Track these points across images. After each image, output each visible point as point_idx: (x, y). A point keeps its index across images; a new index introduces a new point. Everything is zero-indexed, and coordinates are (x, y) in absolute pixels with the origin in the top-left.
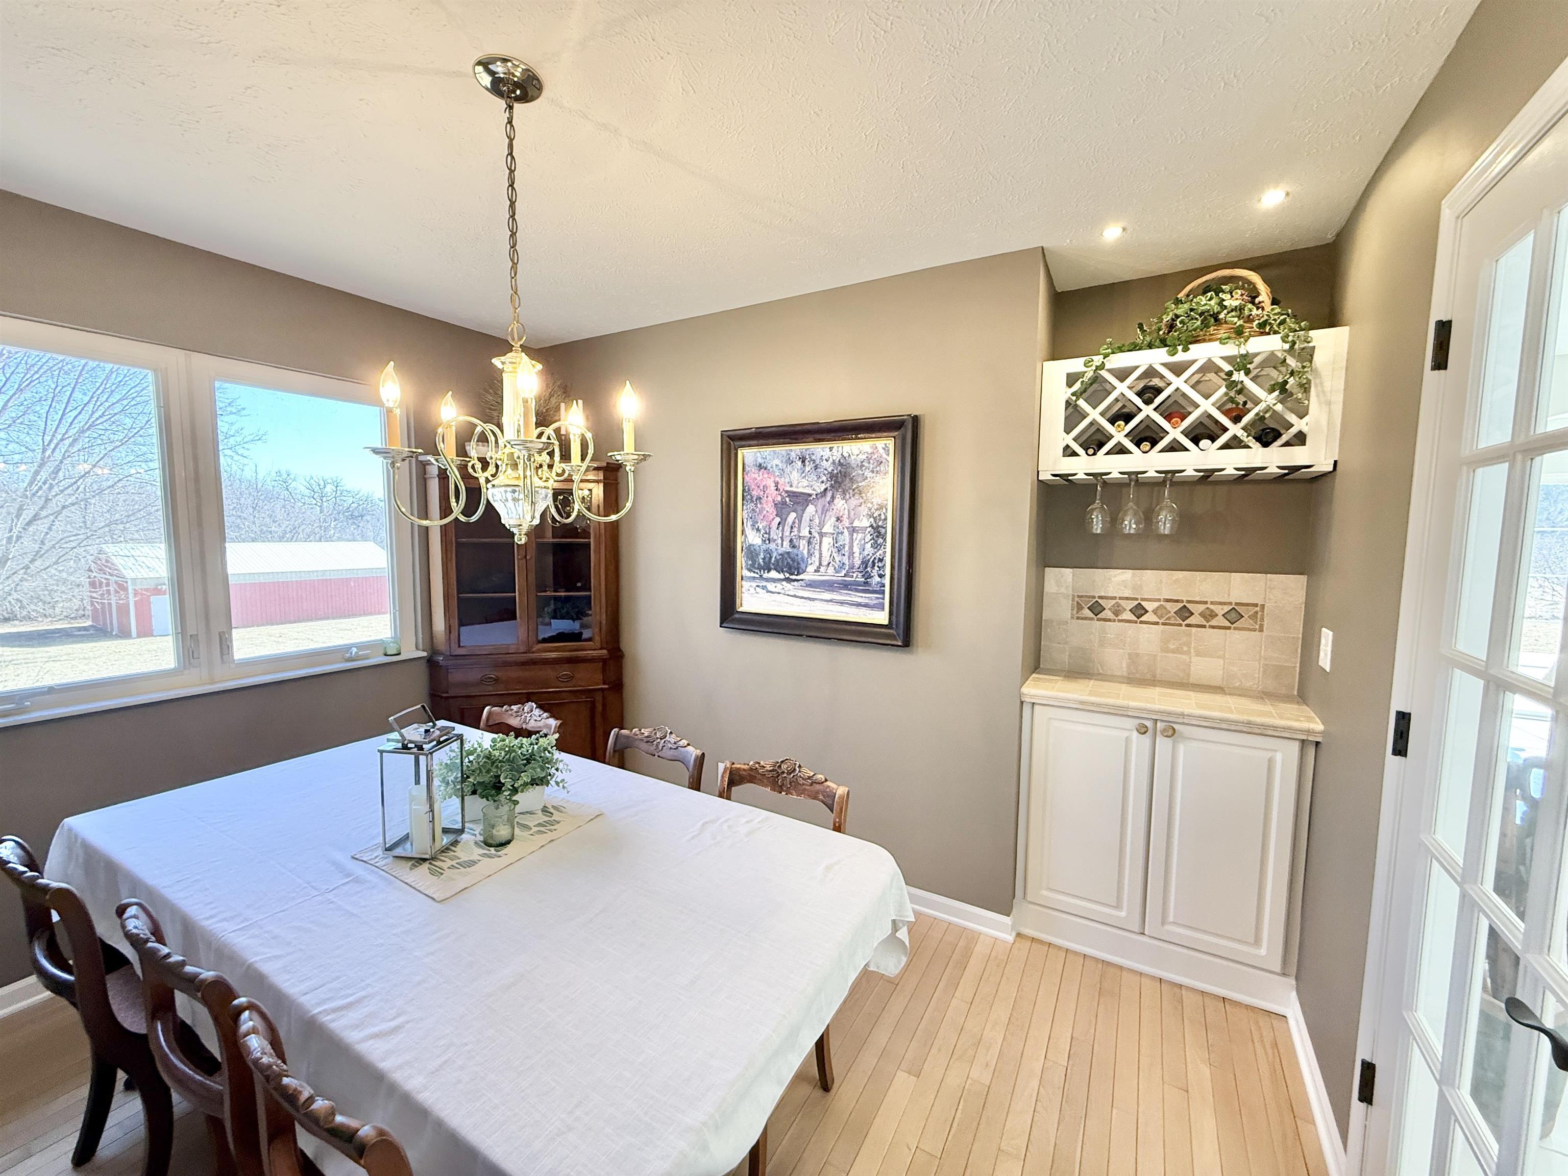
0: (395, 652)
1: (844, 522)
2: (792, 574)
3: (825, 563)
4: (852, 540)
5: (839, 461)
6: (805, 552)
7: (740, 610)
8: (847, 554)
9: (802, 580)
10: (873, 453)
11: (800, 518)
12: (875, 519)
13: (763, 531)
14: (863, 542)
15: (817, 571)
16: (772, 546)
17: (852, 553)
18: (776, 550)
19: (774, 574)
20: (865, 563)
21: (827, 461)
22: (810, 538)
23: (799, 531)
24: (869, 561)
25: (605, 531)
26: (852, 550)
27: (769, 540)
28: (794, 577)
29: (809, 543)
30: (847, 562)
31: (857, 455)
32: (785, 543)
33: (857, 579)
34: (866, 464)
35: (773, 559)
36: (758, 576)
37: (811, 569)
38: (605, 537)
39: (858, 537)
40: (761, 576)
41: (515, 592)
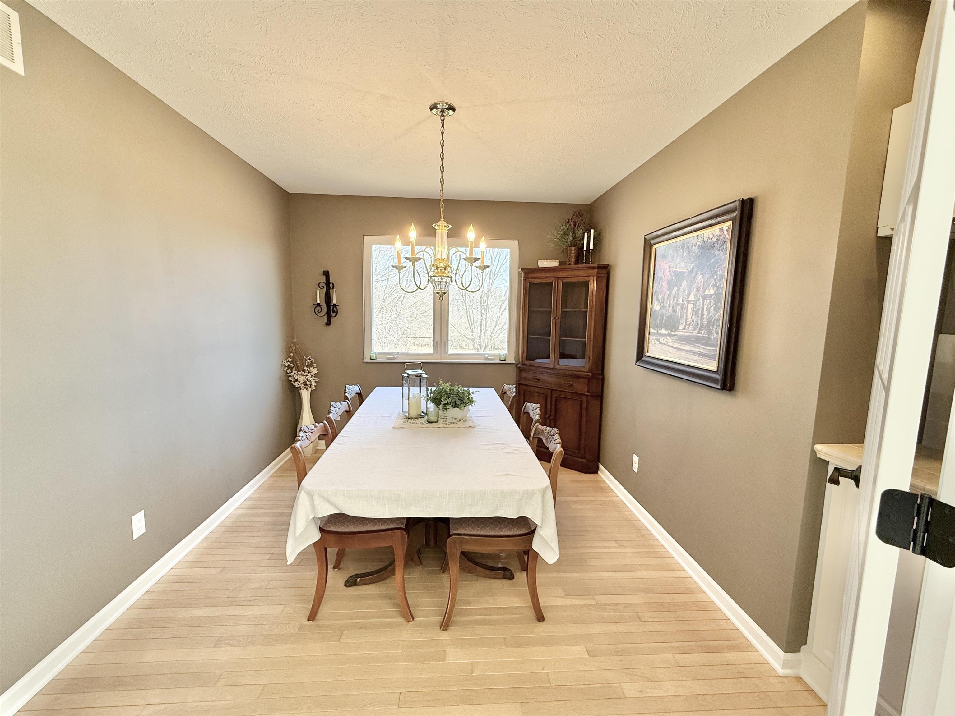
0: (504, 360)
1: (700, 292)
2: (672, 331)
3: (688, 323)
4: (703, 304)
5: (702, 245)
6: (679, 315)
7: (647, 354)
8: (700, 316)
9: (676, 335)
10: (721, 235)
11: (678, 290)
12: (717, 287)
13: (660, 301)
14: (709, 306)
15: (684, 329)
16: (664, 311)
17: (703, 315)
18: (666, 313)
19: (664, 331)
20: (709, 322)
21: (695, 246)
22: (683, 304)
23: (677, 300)
24: (711, 321)
25: (596, 304)
26: (703, 313)
27: (663, 307)
28: (673, 333)
29: (682, 308)
30: (699, 322)
31: (712, 239)
32: (670, 309)
33: (704, 335)
34: (716, 245)
35: (664, 320)
36: (656, 332)
37: (681, 327)
38: (596, 308)
39: (707, 302)
40: (658, 332)
41: (550, 336)
